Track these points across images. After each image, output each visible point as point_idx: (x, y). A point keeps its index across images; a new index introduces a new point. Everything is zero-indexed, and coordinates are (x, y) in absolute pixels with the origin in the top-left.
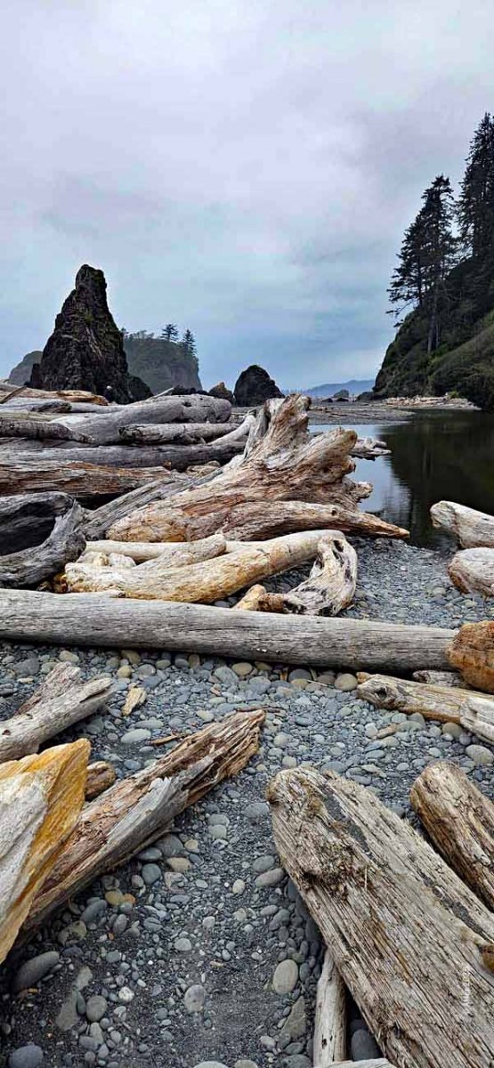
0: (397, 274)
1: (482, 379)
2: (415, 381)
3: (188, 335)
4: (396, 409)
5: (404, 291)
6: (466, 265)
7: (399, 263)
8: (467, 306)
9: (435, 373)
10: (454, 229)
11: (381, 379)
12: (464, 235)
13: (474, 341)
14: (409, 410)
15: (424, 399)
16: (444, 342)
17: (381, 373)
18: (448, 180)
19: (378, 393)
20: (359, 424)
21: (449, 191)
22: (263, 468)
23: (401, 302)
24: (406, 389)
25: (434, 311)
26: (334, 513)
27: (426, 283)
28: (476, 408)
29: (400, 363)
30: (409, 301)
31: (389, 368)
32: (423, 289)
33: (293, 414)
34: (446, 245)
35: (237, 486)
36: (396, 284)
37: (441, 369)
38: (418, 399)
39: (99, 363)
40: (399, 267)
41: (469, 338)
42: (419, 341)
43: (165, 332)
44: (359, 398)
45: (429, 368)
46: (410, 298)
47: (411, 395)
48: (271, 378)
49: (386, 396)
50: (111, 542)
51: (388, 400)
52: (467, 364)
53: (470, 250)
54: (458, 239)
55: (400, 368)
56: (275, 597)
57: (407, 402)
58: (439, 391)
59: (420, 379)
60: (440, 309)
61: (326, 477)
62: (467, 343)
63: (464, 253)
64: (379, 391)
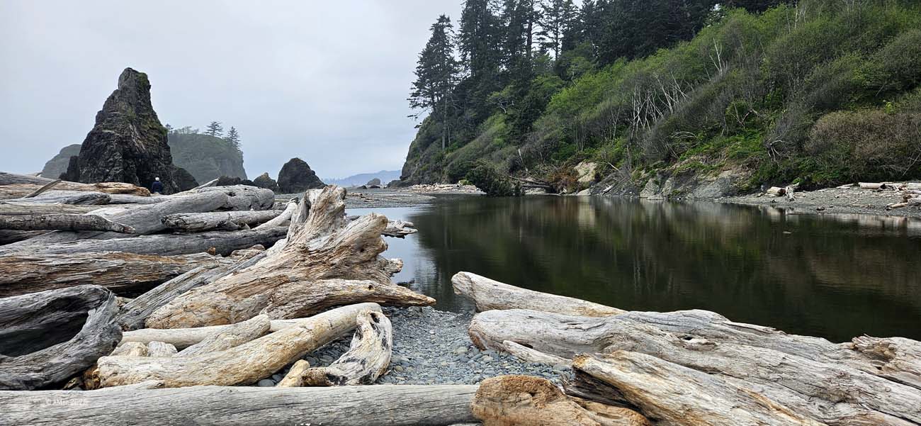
0: (414, 86)
1: (486, 170)
2: (435, 171)
3: (233, 132)
4: (420, 194)
5: (421, 100)
6: (466, 84)
7: (416, 78)
8: (470, 114)
9: (449, 166)
10: (456, 55)
11: (406, 170)
12: (464, 59)
13: (477, 140)
14: (430, 195)
15: (442, 186)
16: (456, 141)
17: (406, 165)
18: (449, 18)
19: (404, 181)
20: (390, 207)
21: (449, 26)
22: (305, 250)
23: (418, 108)
24: (427, 178)
25: (446, 117)
26: (370, 287)
27: (437, 95)
28: (483, 193)
29: (421, 157)
30: (425, 108)
31: (411, 161)
32: (436, 99)
33: (331, 203)
34: (450, 67)
35: (280, 268)
36: (414, 95)
37: (454, 162)
38: (437, 186)
39: (142, 156)
40: (415, 81)
41: (474, 138)
42: (435, 140)
43: (210, 129)
44: (389, 185)
45: (444, 161)
46: (426, 106)
47: (432, 183)
48: (312, 169)
49: (411, 184)
50: (150, 330)
51: (413, 187)
52: (474, 159)
53: (469, 72)
54: (460, 63)
55: (421, 161)
56: (318, 371)
57: (428, 188)
58: (453, 179)
59: (438, 170)
60: (450, 115)
61: (363, 256)
62: (472, 143)
63: (464, 73)
64: (405, 180)
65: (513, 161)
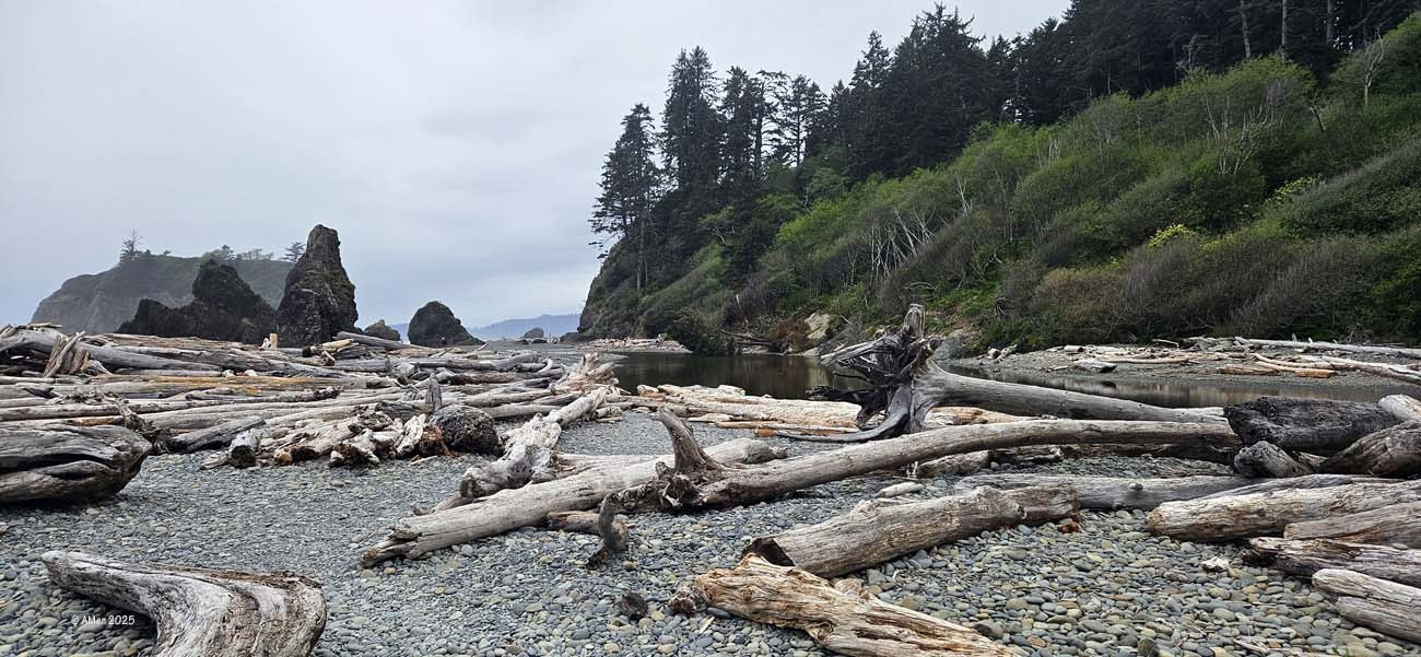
0: (599, 203)
1: (692, 322)
2: (626, 320)
4: (606, 352)
5: (608, 222)
6: (670, 200)
7: (601, 192)
8: (675, 243)
9: (645, 314)
10: (657, 158)
11: (586, 318)
12: (668, 167)
13: (684, 280)
14: (621, 353)
15: (636, 341)
16: (654, 279)
17: (586, 311)
18: (648, 108)
23: (604, 232)
24: (615, 329)
25: (642, 246)
27: (631, 215)
28: (687, 351)
29: (607, 301)
30: (613, 233)
31: (595, 306)
32: (628, 220)
34: (650, 177)
36: (598, 215)
37: (651, 309)
38: (629, 342)
40: (601, 196)
41: (679, 277)
42: (627, 277)
43: (290, 253)
44: (562, 339)
45: (639, 308)
46: (615, 229)
47: (622, 337)
48: (456, 316)
49: (593, 338)
51: (596, 342)
52: (677, 306)
53: (675, 182)
54: (662, 171)
55: (607, 305)
57: (617, 344)
58: (651, 333)
59: (631, 319)
60: (647, 243)
62: (678, 283)
63: (670, 185)
64: (586, 332)
65: (729, 310)
